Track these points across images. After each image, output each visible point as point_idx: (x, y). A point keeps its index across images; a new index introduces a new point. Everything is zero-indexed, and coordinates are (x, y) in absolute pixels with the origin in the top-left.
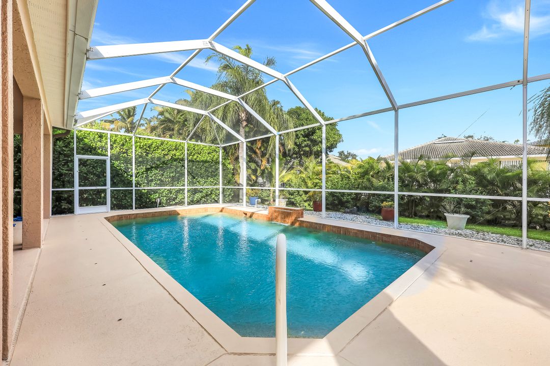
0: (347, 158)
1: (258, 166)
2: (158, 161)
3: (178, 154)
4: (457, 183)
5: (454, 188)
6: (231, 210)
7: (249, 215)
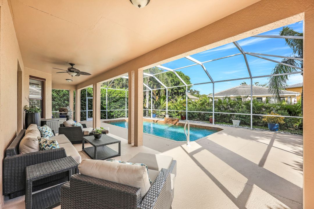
0: (194, 93)
1: (154, 99)
2: (114, 98)
3: (121, 95)
4: (239, 108)
5: (238, 110)
6: (147, 119)
7: (155, 121)
